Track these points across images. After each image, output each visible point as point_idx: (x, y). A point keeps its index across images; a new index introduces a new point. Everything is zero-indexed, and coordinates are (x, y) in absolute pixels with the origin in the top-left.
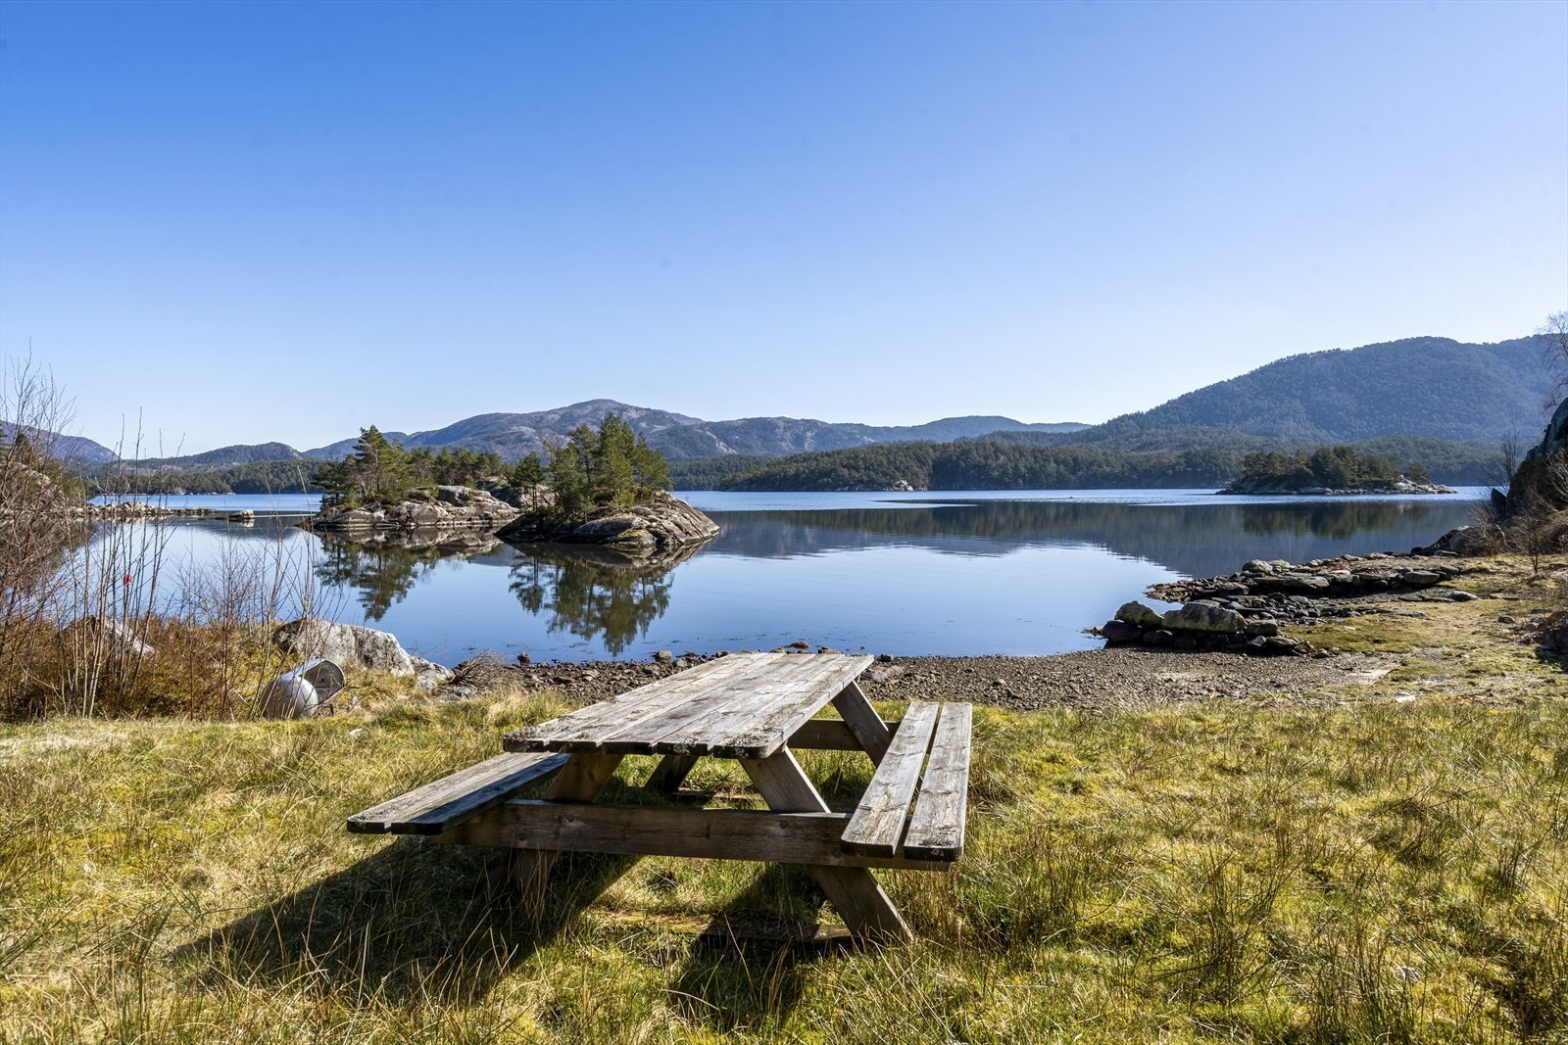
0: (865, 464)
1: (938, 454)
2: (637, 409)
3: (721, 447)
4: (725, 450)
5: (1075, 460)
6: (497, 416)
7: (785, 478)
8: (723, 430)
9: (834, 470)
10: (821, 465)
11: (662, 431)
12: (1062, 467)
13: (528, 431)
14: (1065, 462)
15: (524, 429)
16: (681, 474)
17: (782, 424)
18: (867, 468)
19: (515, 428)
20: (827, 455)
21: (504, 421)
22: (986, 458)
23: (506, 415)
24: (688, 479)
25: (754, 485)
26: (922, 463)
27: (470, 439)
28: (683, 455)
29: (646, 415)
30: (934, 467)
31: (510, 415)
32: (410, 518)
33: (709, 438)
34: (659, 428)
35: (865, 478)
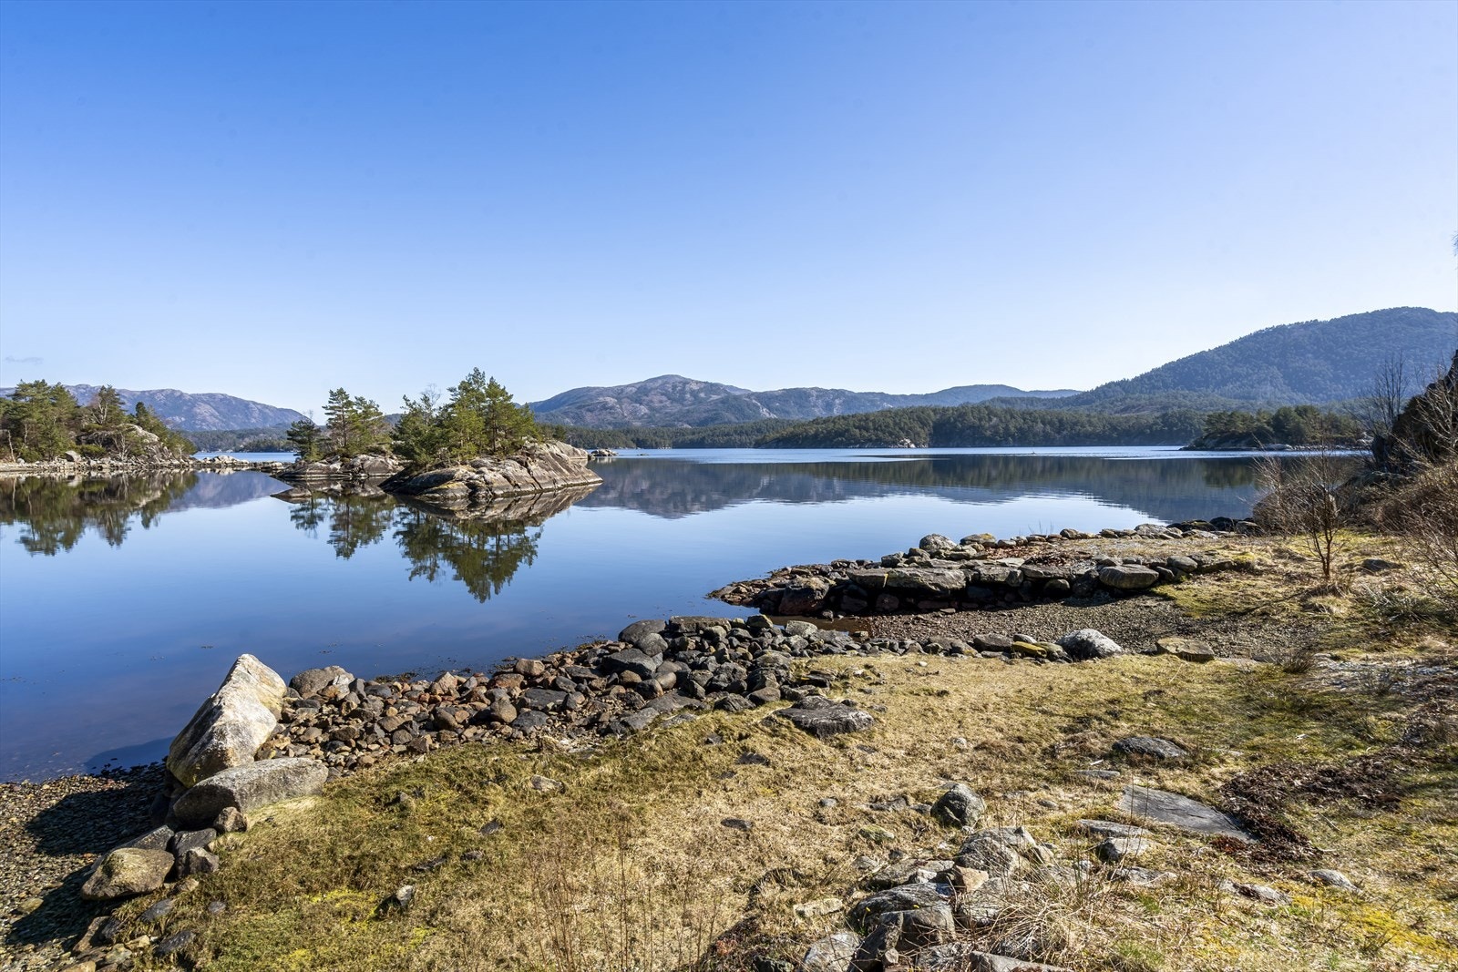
0: (874, 425)
1: (938, 417)
2: (697, 382)
3: (765, 412)
4: (768, 415)
5: (1060, 421)
6: (589, 389)
7: (806, 438)
8: (766, 398)
9: (847, 431)
10: (837, 426)
11: (717, 400)
12: (1048, 427)
13: (611, 401)
14: (1051, 423)
15: (608, 399)
16: (728, 434)
17: (815, 393)
18: (876, 429)
19: (601, 399)
20: (843, 418)
21: (593, 393)
22: (980, 420)
23: (594, 388)
25: (781, 444)
26: (924, 424)
28: (733, 419)
29: (705, 387)
30: (934, 428)
31: (598, 388)
32: (361, 470)
33: (755, 405)
34: (715, 397)
35: (874, 437)
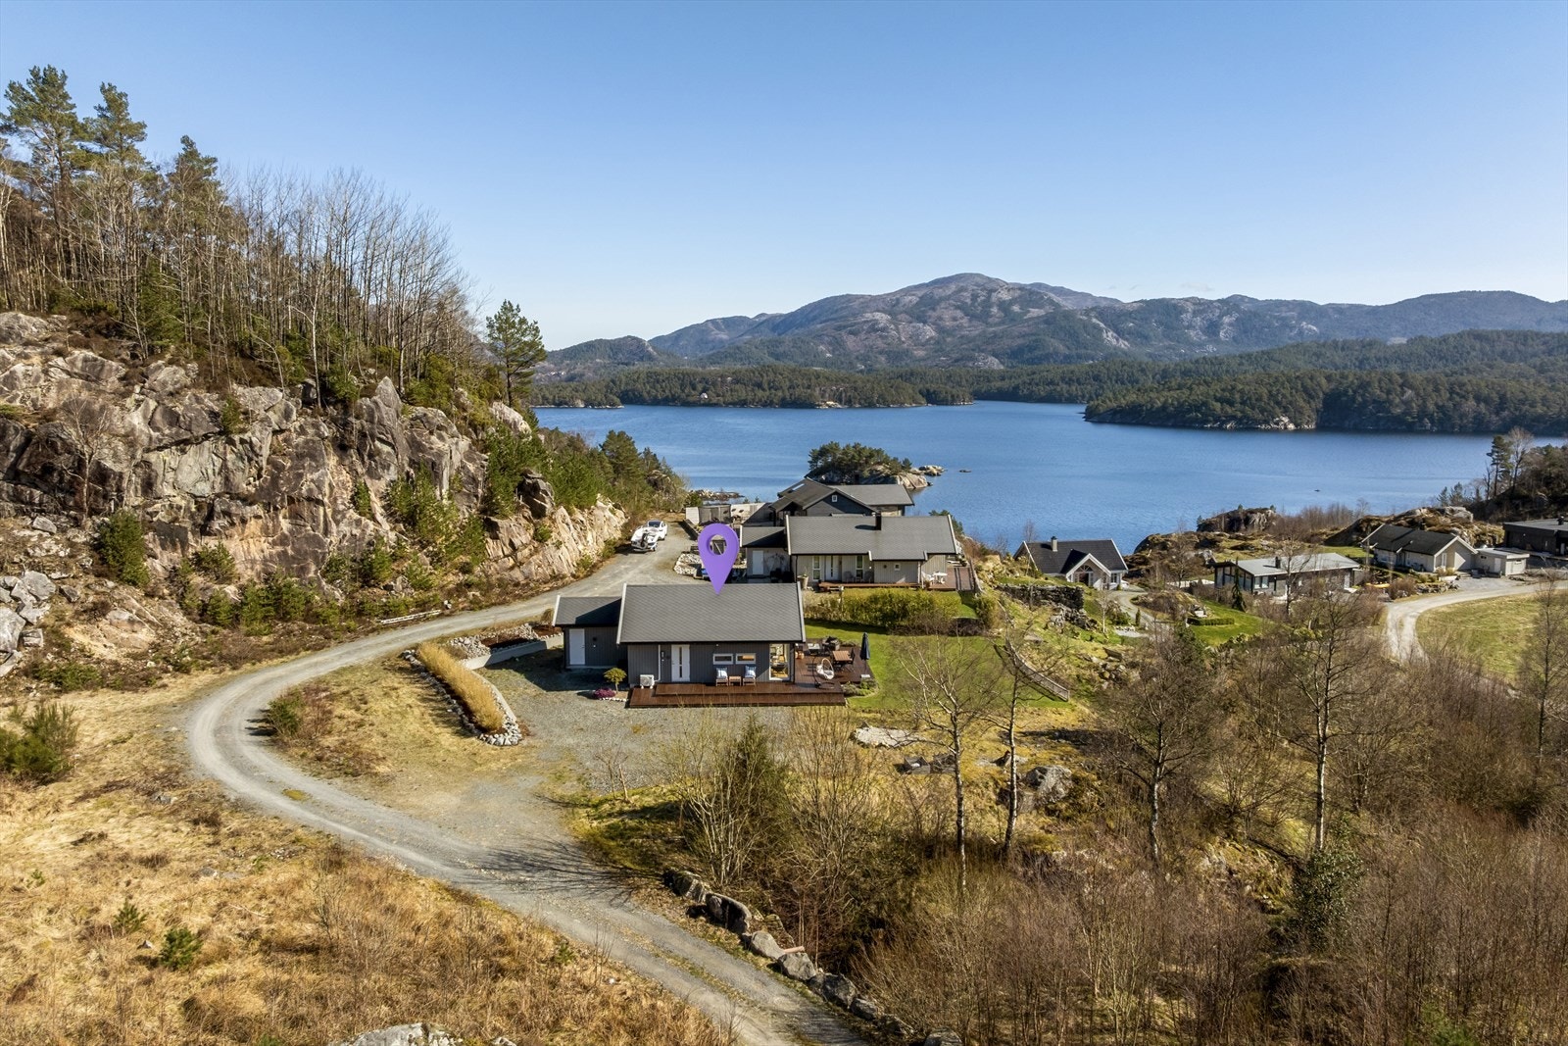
0: (1242, 398)
1: (1333, 386)
2: (1011, 288)
3: (1109, 337)
4: (1114, 342)
5: (1503, 398)
6: (848, 298)
7: (1150, 412)
8: (1113, 314)
9: (1204, 404)
11: (1038, 317)
12: (1482, 405)
13: (882, 318)
14: (1487, 401)
15: (878, 316)
17: (1190, 307)
18: (1243, 403)
19: (868, 316)
21: (856, 304)
22: (1388, 392)
23: (857, 297)
24: (1059, 389)
26: (1310, 395)
27: (819, 326)
28: (1062, 348)
29: (1020, 297)
30: (1325, 402)
31: (863, 296)
33: (1095, 326)
34: (1035, 312)
35: (1239, 414)
